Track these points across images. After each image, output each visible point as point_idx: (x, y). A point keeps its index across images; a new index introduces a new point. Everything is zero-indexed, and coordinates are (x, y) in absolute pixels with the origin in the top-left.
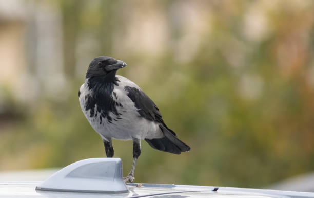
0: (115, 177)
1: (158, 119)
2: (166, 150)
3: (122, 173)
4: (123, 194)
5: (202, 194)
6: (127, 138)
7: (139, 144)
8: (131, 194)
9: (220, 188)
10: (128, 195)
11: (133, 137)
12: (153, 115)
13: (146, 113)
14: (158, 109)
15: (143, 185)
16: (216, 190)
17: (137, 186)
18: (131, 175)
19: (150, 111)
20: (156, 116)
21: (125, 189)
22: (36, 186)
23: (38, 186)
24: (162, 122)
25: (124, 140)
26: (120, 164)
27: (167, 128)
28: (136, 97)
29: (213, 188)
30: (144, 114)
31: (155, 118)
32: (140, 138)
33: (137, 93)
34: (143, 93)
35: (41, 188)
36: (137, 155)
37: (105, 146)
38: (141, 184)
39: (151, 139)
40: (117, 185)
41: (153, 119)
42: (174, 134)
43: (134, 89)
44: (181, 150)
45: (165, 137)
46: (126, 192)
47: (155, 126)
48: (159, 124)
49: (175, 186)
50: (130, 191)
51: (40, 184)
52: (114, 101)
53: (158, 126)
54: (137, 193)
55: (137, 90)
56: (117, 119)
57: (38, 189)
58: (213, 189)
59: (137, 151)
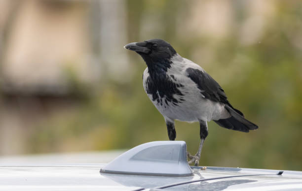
0: (179, 161)
1: (223, 100)
2: (235, 129)
3: (186, 156)
4: (187, 177)
5: (267, 177)
6: (192, 120)
7: (206, 126)
8: (196, 177)
9: (285, 171)
10: (193, 178)
11: (199, 119)
12: (217, 96)
13: (210, 95)
14: (223, 91)
15: (208, 168)
16: (280, 173)
17: (202, 169)
18: (197, 155)
19: (214, 92)
20: (220, 97)
21: (190, 173)
22: (100, 169)
23: (103, 169)
24: (227, 103)
25: (189, 122)
26: (184, 147)
27: (233, 108)
28: (200, 79)
29: (278, 171)
30: (209, 95)
31: (219, 99)
32: (206, 120)
33: (201, 76)
34: (208, 75)
35: (106, 171)
36: (204, 135)
37: (168, 128)
38: (206, 167)
39: (218, 119)
40: (181, 168)
41: (218, 100)
42: (242, 114)
43: (197, 71)
44: (249, 129)
45: (232, 116)
46: (191, 175)
47: (220, 108)
48: (224, 105)
49: (239, 170)
50: (195, 174)
51: (105, 167)
52: (174, 84)
53: (223, 107)
54: (204, 176)
55: (200, 72)
56: (181, 101)
57: (102, 172)
58: (278, 173)
59: (204, 132)
